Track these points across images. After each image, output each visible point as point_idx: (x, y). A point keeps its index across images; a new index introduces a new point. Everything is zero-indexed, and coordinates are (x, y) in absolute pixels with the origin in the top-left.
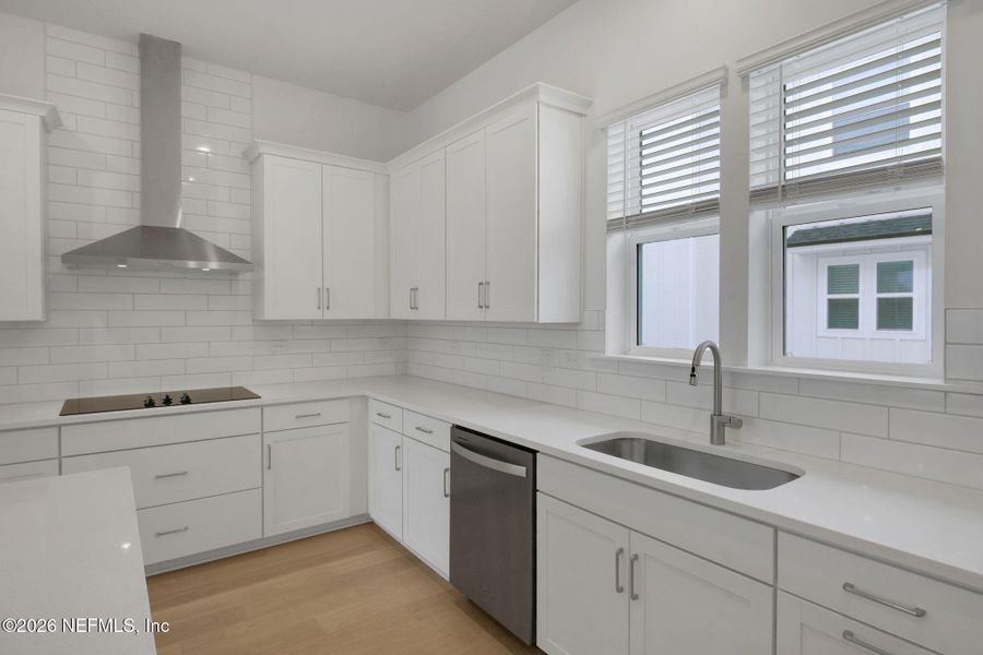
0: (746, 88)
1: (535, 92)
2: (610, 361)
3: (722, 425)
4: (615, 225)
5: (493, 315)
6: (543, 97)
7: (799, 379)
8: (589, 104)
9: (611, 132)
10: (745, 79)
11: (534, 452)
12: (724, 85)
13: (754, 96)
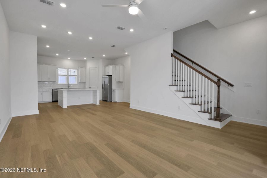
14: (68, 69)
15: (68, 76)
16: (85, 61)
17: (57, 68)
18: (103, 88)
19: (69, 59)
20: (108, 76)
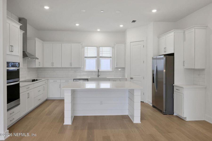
2: (85, 71)
3: (98, 76)
4: (85, 57)
11: (88, 79)
13: (100, 49)
14: (98, 47)
15: (98, 58)
16: (123, 32)
17: (83, 47)
18: (153, 82)
19: (99, 30)
20: (165, 55)
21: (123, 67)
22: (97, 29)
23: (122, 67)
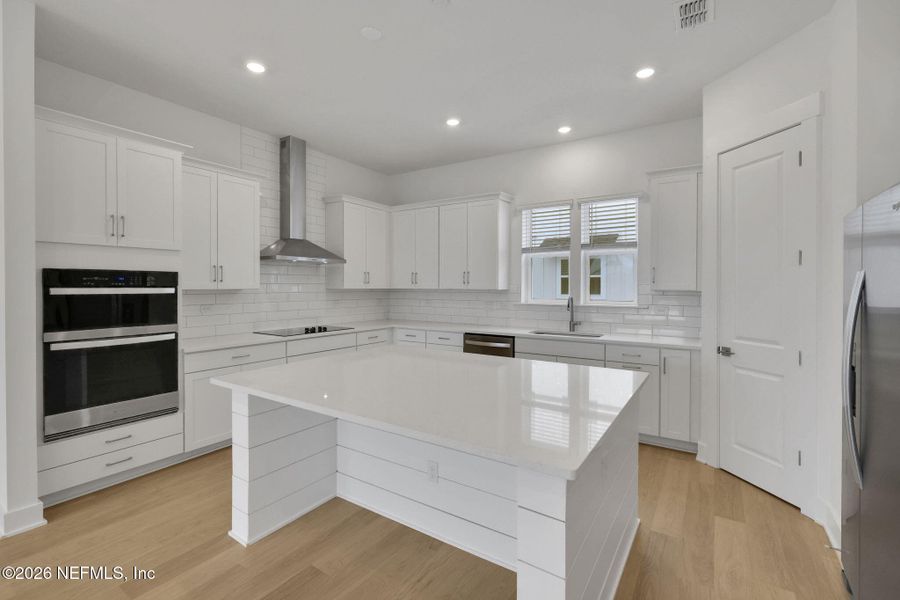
0: (580, 208)
1: (498, 195)
2: (523, 305)
3: (574, 325)
4: (525, 250)
5: (471, 286)
6: (501, 197)
7: (598, 307)
8: (512, 199)
9: (524, 212)
10: (580, 205)
11: (513, 337)
12: (572, 206)
13: (582, 211)
14: (576, 207)
15: (575, 250)
17: (517, 212)
21: (693, 288)
22: (558, 128)
23: (687, 289)
